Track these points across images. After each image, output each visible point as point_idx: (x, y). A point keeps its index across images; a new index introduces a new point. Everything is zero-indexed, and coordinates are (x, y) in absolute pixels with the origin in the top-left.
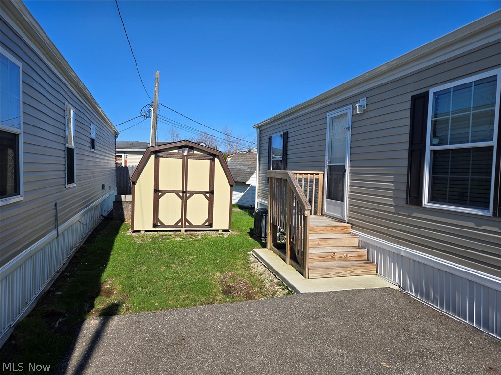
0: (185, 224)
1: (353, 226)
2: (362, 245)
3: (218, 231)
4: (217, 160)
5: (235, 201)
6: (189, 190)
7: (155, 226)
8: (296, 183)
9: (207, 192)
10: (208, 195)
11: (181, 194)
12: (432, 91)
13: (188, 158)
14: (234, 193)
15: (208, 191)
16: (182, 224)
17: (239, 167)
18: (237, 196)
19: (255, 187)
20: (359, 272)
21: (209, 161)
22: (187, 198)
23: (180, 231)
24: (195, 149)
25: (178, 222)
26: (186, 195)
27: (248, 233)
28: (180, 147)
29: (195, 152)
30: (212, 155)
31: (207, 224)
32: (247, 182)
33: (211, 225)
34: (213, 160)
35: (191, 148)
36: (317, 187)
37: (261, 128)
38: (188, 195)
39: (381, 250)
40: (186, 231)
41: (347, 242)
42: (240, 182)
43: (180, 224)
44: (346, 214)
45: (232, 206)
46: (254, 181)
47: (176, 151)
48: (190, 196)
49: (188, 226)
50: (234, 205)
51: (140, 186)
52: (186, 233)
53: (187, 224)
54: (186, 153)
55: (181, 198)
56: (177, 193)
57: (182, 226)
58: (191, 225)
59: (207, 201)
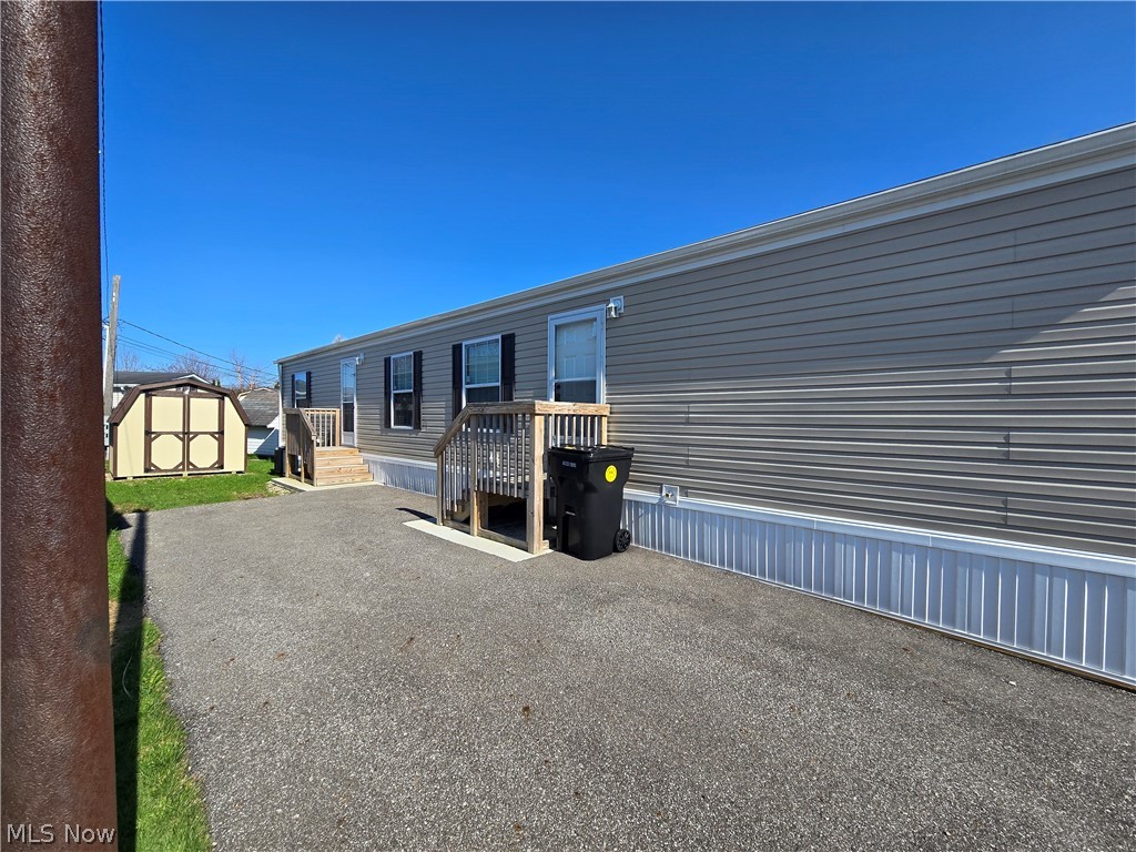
0: (188, 467)
1: (360, 450)
2: (366, 461)
3: (230, 472)
4: (227, 399)
5: (251, 451)
6: (191, 430)
7: (147, 470)
8: (308, 420)
9: (216, 433)
11: (181, 436)
12: (392, 357)
13: (189, 397)
14: (249, 440)
15: (217, 431)
16: (184, 467)
17: (257, 408)
18: (255, 444)
19: (277, 431)
20: (359, 480)
21: (217, 401)
22: (189, 440)
23: (182, 475)
24: (198, 388)
25: (179, 465)
26: (188, 436)
28: (180, 386)
29: (199, 391)
30: (221, 394)
31: (217, 465)
32: (269, 426)
33: (222, 467)
34: (223, 399)
35: (194, 387)
36: (334, 422)
37: (283, 365)
38: (191, 436)
39: (375, 462)
40: (189, 475)
41: (354, 461)
42: (259, 427)
43: (181, 468)
44: (356, 441)
45: (248, 456)
46: (278, 424)
47: (174, 390)
49: (192, 470)
50: (251, 456)
51: (126, 426)
52: (191, 479)
53: (191, 467)
54: (187, 392)
55: (183, 440)
56: (176, 434)
57: (183, 470)
58: (195, 468)
59: (216, 443)
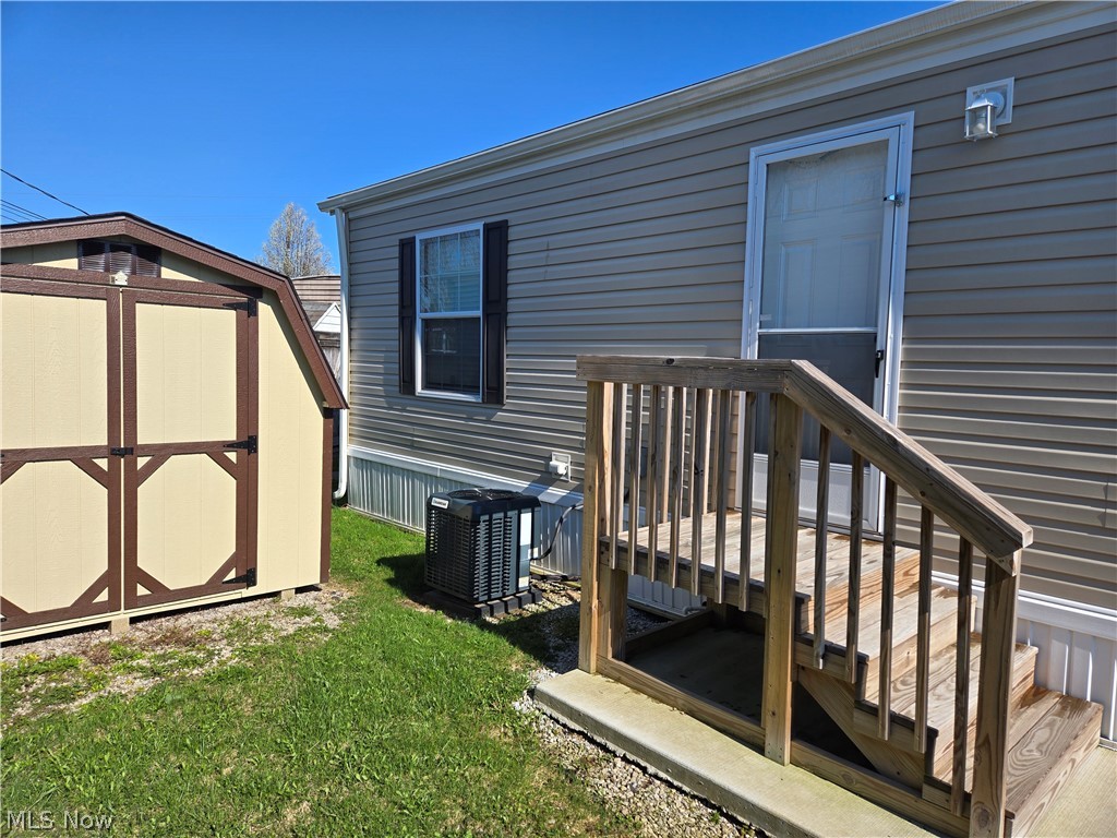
0: (131, 590)
3: (276, 594)
4: (265, 311)
6: (143, 439)
9: (230, 446)
10: (232, 456)
11: (103, 463)
13: (131, 300)
15: (232, 436)
16: (114, 595)
21: (230, 315)
22: (136, 478)
23: (106, 625)
24: (163, 260)
25: (92, 592)
26: (131, 466)
27: (390, 582)
28: (88, 248)
29: (167, 273)
30: (244, 289)
31: (232, 575)
33: (249, 578)
34: (252, 311)
35: (150, 254)
37: (353, 210)
38: (142, 462)
40: (133, 621)
43: (104, 596)
47: (72, 264)
48: (150, 469)
49: (145, 601)
52: (140, 634)
53: (141, 591)
54: (121, 276)
55: (107, 479)
56: (82, 458)
57: (112, 606)
58: (159, 591)
59: (230, 484)
